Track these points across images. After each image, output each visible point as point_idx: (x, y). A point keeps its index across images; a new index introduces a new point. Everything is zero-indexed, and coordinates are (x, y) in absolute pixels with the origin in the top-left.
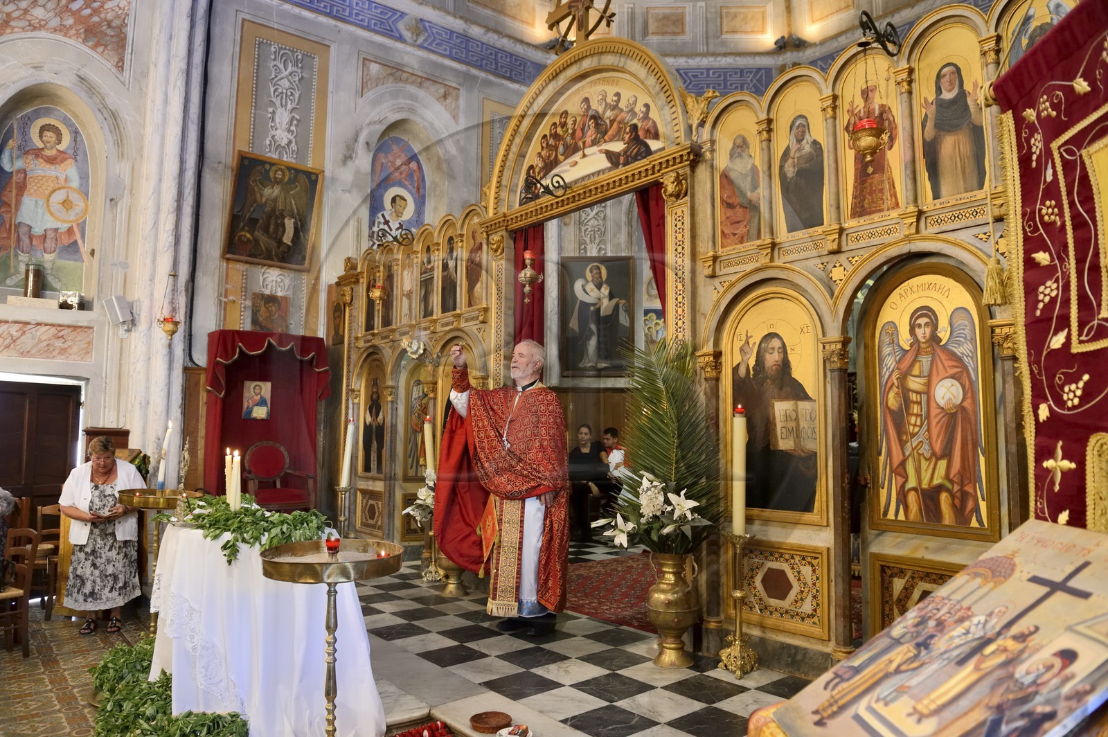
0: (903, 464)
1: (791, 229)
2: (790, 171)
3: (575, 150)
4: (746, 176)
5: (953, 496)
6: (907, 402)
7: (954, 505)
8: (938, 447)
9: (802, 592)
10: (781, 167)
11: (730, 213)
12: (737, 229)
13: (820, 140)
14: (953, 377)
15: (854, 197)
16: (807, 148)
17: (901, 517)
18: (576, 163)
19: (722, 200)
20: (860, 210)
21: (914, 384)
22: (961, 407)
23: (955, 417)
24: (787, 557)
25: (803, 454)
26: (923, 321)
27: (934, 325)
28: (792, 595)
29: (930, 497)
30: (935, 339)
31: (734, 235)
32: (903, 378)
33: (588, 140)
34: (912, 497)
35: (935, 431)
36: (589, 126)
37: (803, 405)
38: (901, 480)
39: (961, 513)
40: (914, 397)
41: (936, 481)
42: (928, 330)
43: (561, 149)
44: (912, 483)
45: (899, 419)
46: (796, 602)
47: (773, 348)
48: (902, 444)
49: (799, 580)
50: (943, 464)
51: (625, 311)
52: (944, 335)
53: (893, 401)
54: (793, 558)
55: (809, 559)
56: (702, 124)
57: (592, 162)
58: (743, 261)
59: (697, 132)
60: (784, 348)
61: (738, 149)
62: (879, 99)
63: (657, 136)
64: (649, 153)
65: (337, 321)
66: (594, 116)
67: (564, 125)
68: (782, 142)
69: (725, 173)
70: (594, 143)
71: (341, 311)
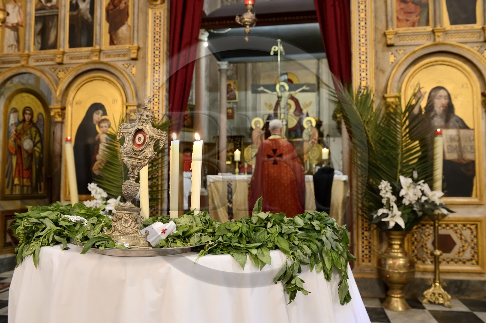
1: (453, 22)
9: (463, 246)
11: (402, 5)
12: (410, 17)
24: (452, 226)
25: (464, 162)
28: (456, 249)
31: (407, 20)
37: (463, 132)
46: (459, 253)
47: (441, 96)
49: (461, 239)
54: (456, 226)
55: (468, 226)
58: (416, 38)
60: (449, 96)
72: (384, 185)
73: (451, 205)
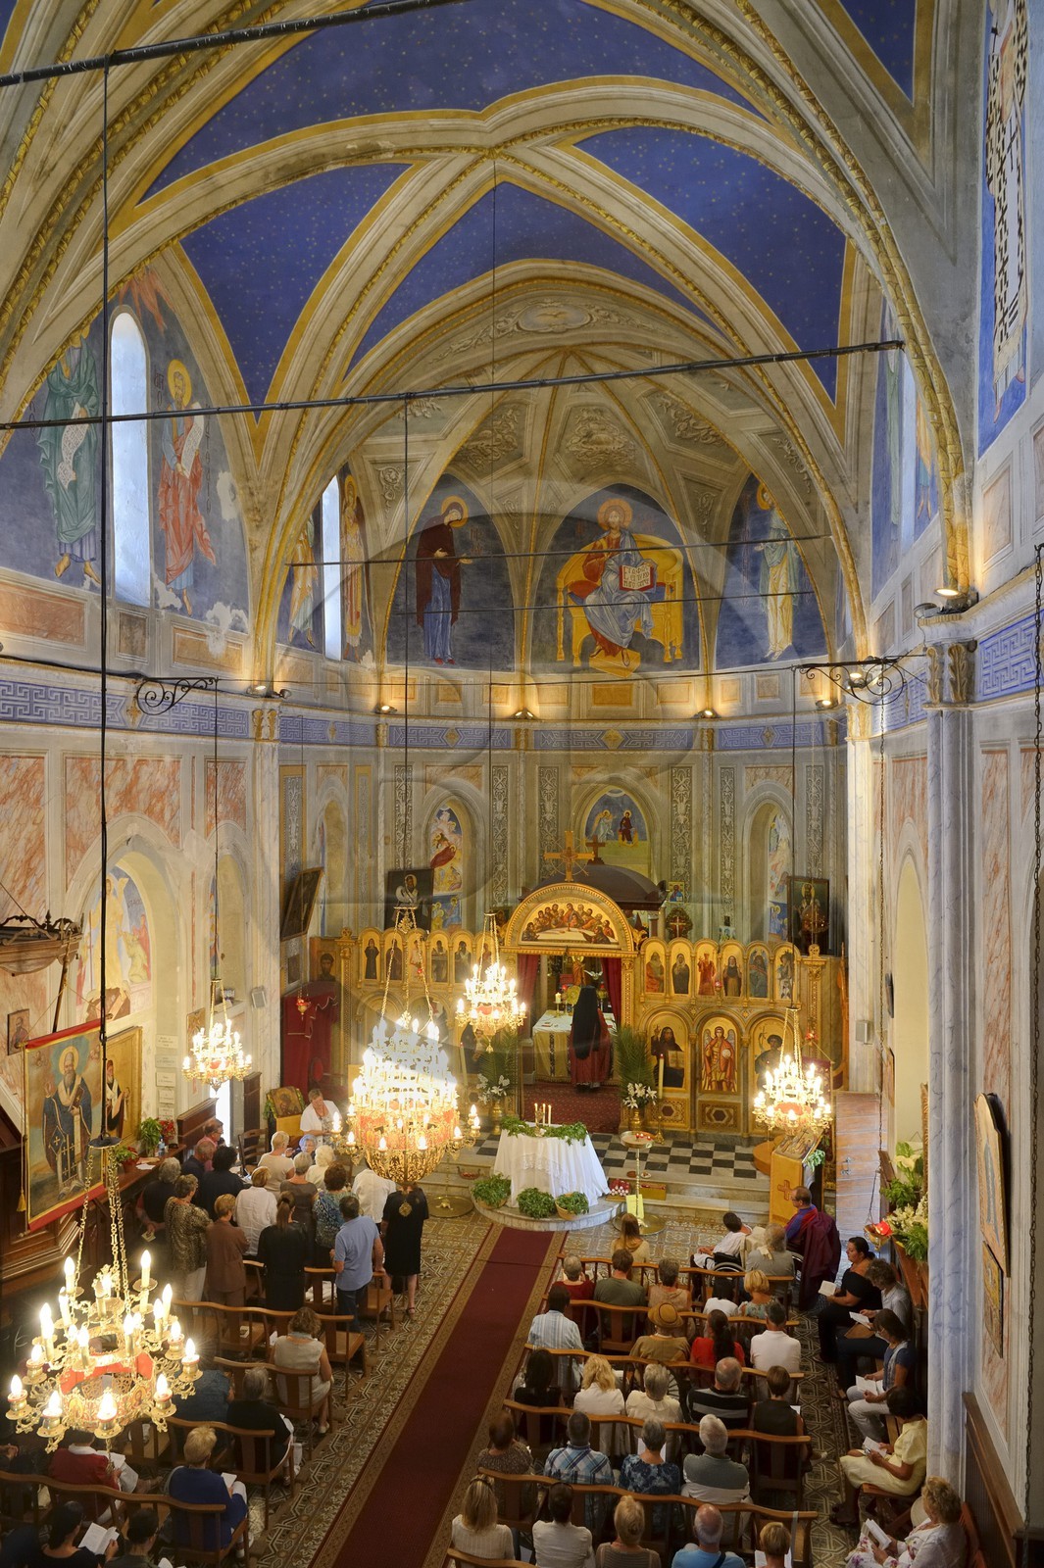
0: (711, 1073)
1: (676, 992)
2: (677, 972)
3: (563, 926)
4: (658, 968)
5: (727, 1083)
6: (713, 1055)
7: (727, 1086)
8: (722, 1069)
10: (673, 970)
11: (650, 980)
12: (654, 987)
13: (689, 965)
14: (728, 1049)
15: (700, 988)
16: (684, 966)
17: (710, 1089)
18: (564, 932)
19: (647, 974)
20: (701, 992)
21: (715, 1049)
22: (730, 1057)
23: (729, 1061)
25: (681, 1069)
26: (719, 1031)
27: (723, 1033)
29: (719, 1083)
30: (722, 1037)
31: (652, 989)
32: (711, 1048)
33: (572, 924)
34: (713, 1084)
35: (722, 1064)
36: (573, 918)
37: (679, 1053)
38: (710, 1078)
39: (729, 1087)
40: (715, 1053)
41: (722, 1079)
42: (721, 1035)
43: (553, 922)
44: (714, 1079)
45: (710, 1059)
46: (675, 1116)
47: (669, 1032)
48: (711, 1067)
49: (676, 1109)
50: (723, 1074)
51: (426, 906)
52: (726, 1037)
53: (707, 1054)
54: (674, 1102)
56: (641, 944)
57: (575, 935)
58: (656, 999)
59: (638, 947)
60: (673, 1032)
61: (655, 957)
62: (710, 959)
63: (613, 937)
64: (609, 943)
65: (327, 966)
66: (576, 914)
67: (555, 911)
68: (673, 961)
69: (649, 964)
70: (575, 927)
71: (332, 960)
72: (630, 1085)
73: (671, 1091)
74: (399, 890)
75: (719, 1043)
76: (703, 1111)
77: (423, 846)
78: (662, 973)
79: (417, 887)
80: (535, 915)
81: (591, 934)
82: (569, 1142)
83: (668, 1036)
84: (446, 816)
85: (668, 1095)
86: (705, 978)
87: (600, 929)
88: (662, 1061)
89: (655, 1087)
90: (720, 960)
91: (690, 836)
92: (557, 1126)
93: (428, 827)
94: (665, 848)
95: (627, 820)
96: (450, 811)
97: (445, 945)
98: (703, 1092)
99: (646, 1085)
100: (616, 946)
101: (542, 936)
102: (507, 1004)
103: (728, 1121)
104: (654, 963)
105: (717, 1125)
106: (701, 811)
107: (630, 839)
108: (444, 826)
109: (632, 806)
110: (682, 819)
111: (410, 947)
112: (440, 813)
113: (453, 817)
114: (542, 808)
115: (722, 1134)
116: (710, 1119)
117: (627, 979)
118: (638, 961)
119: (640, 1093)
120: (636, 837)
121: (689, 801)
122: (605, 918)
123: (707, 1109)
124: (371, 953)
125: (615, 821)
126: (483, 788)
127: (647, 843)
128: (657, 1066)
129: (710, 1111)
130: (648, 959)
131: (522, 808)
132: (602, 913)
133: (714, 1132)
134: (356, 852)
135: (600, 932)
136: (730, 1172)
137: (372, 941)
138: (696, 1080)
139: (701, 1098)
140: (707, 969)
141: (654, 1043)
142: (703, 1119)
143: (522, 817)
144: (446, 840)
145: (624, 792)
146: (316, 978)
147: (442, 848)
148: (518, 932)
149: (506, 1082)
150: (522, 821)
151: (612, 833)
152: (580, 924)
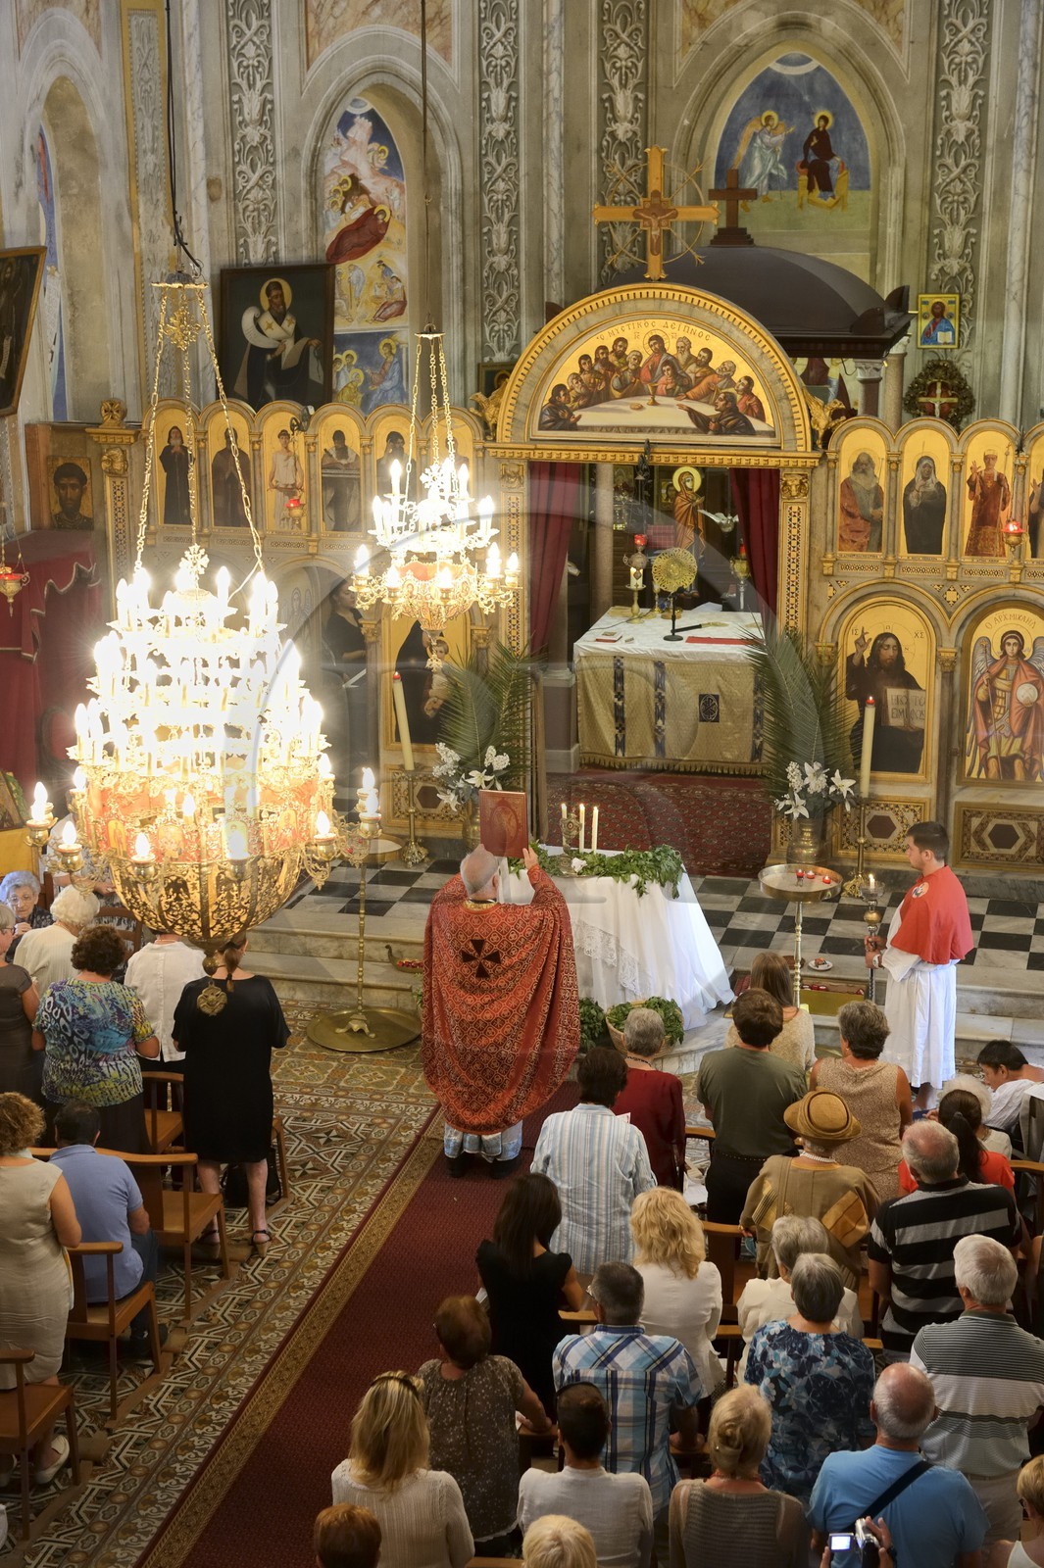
0: (987, 740)
1: (911, 550)
2: (914, 502)
3: (639, 392)
4: (869, 492)
5: (1024, 762)
6: (994, 696)
7: (1024, 768)
8: (1016, 729)
10: (906, 496)
11: (849, 520)
12: (858, 537)
13: (946, 483)
14: (1032, 683)
15: (970, 539)
16: (932, 487)
17: (983, 775)
18: (641, 408)
19: (842, 508)
20: (974, 549)
21: (1000, 684)
22: (1036, 704)
23: (1031, 710)
24: (892, 806)
25: (913, 730)
26: (1012, 641)
27: (1021, 645)
29: (1007, 764)
30: (1020, 654)
31: (854, 542)
32: (991, 681)
33: (661, 388)
34: (993, 764)
35: (1014, 718)
36: (663, 372)
37: (913, 693)
38: (984, 751)
39: (1029, 773)
40: (999, 693)
41: (1012, 752)
42: (1015, 649)
43: (615, 382)
44: (993, 752)
45: (986, 707)
47: (889, 646)
48: (987, 726)
49: (902, 822)
50: (1018, 742)
51: (318, 358)
52: (1028, 653)
53: (982, 694)
54: (897, 807)
55: (912, 807)
56: (828, 433)
57: (668, 414)
58: (863, 568)
59: (823, 440)
60: (898, 645)
61: (863, 465)
62: (998, 468)
63: (761, 417)
64: (750, 431)
65: (71, 493)
66: (672, 363)
67: (621, 355)
68: (908, 473)
69: (847, 484)
70: (670, 393)
71: (83, 480)
72: (792, 768)
73: (891, 782)
74: (248, 318)
75: (1012, 668)
76: (966, 825)
77: (305, 204)
78: (878, 504)
79: (293, 310)
80: (570, 365)
81: (707, 410)
82: (640, 889)
83: (888, 654)
84: (361, 130)
85: (883, 791)
86: (985, 517)
87: (730, 398)
88: (870, 713)
89: (852, 771)
90: (1022, 469)
91: (979, 177)
92: (610, 854)
93: (316, 155)
94: (915, 207)
95: (822, 136)
96: (372, 116)
97: (353, 441)
98: (967, 783)
99: (829, 767)
100: (767, 441)
101: (587, 417)
102: (476, 557)
103: (1025, 848)
104: (861, 481)
105: (997, 857)
106: (1012, 108)
107: (827, 186)
108: (358, 155)
109: (836, 100)
110: (960, 129)
111: (271, 445)
112: (347, 122)
113: (380, 133)
114: (607, 107)
115: (1009, 877)
116: (981, 843)
117: (793, 518)
118: (821, 475)
119: (816, 784)
120: (841, 180)
121: (982, 82)
122: (743, 370)
123: (975, 822)
124: (174, 461)
125: (790, 141)
126: (455, 54)
127: (869, 195)
128: (860, 725)
129: (983, 826)
130: (845, 471)
131: (555, 108)
132: (737, 359)
133: (990, 874)
134: (134, 216)
135: (730, 407)
136: (1020, 959)
137: (175, 432)
138: (951, 754)
139: (962, 796)
140: (989, 495)
141: (855, 670)
142: (965, 844)
143: (555, 130)
144: (364, 191)
145: (814, 64)
146: (46, 521)
147: (356, 212)
148: (530, 407)
149: (501, 762)
150: (555, 143)
151: (782, 171)
152: (681, 387)
